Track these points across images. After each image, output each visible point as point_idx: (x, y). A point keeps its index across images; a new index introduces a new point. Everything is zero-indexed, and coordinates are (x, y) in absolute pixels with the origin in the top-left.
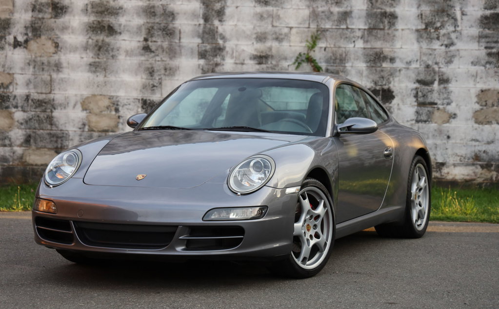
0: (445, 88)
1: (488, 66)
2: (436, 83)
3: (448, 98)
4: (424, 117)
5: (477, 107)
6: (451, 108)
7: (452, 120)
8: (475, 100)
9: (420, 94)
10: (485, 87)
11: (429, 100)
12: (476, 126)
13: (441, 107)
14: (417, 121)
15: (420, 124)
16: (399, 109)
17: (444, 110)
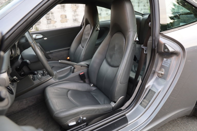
0: (53, 15)
1: (61, 9)
2: (50, 14)
3: (54, 17)
4: (49, 23)
5: (61, 19)
6: (55, 20)
7: (56, 23)
8: (60, 17)
9: (47, 17)
10: (62, 14)
11: (49, 18)
12: (61, 23)
13: (53, 20)
14: (48, 24)
15: (49, 25)
16: (43, 21)
17: (53, 21)
